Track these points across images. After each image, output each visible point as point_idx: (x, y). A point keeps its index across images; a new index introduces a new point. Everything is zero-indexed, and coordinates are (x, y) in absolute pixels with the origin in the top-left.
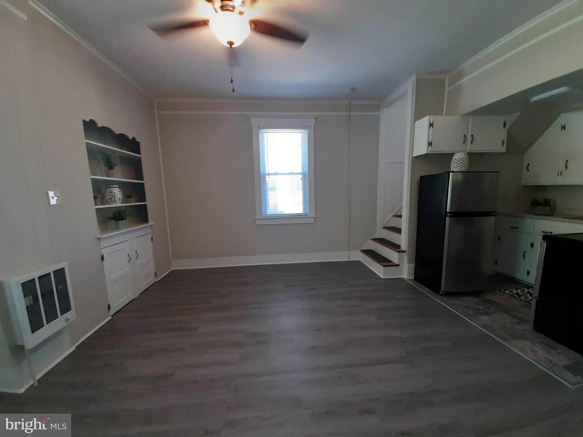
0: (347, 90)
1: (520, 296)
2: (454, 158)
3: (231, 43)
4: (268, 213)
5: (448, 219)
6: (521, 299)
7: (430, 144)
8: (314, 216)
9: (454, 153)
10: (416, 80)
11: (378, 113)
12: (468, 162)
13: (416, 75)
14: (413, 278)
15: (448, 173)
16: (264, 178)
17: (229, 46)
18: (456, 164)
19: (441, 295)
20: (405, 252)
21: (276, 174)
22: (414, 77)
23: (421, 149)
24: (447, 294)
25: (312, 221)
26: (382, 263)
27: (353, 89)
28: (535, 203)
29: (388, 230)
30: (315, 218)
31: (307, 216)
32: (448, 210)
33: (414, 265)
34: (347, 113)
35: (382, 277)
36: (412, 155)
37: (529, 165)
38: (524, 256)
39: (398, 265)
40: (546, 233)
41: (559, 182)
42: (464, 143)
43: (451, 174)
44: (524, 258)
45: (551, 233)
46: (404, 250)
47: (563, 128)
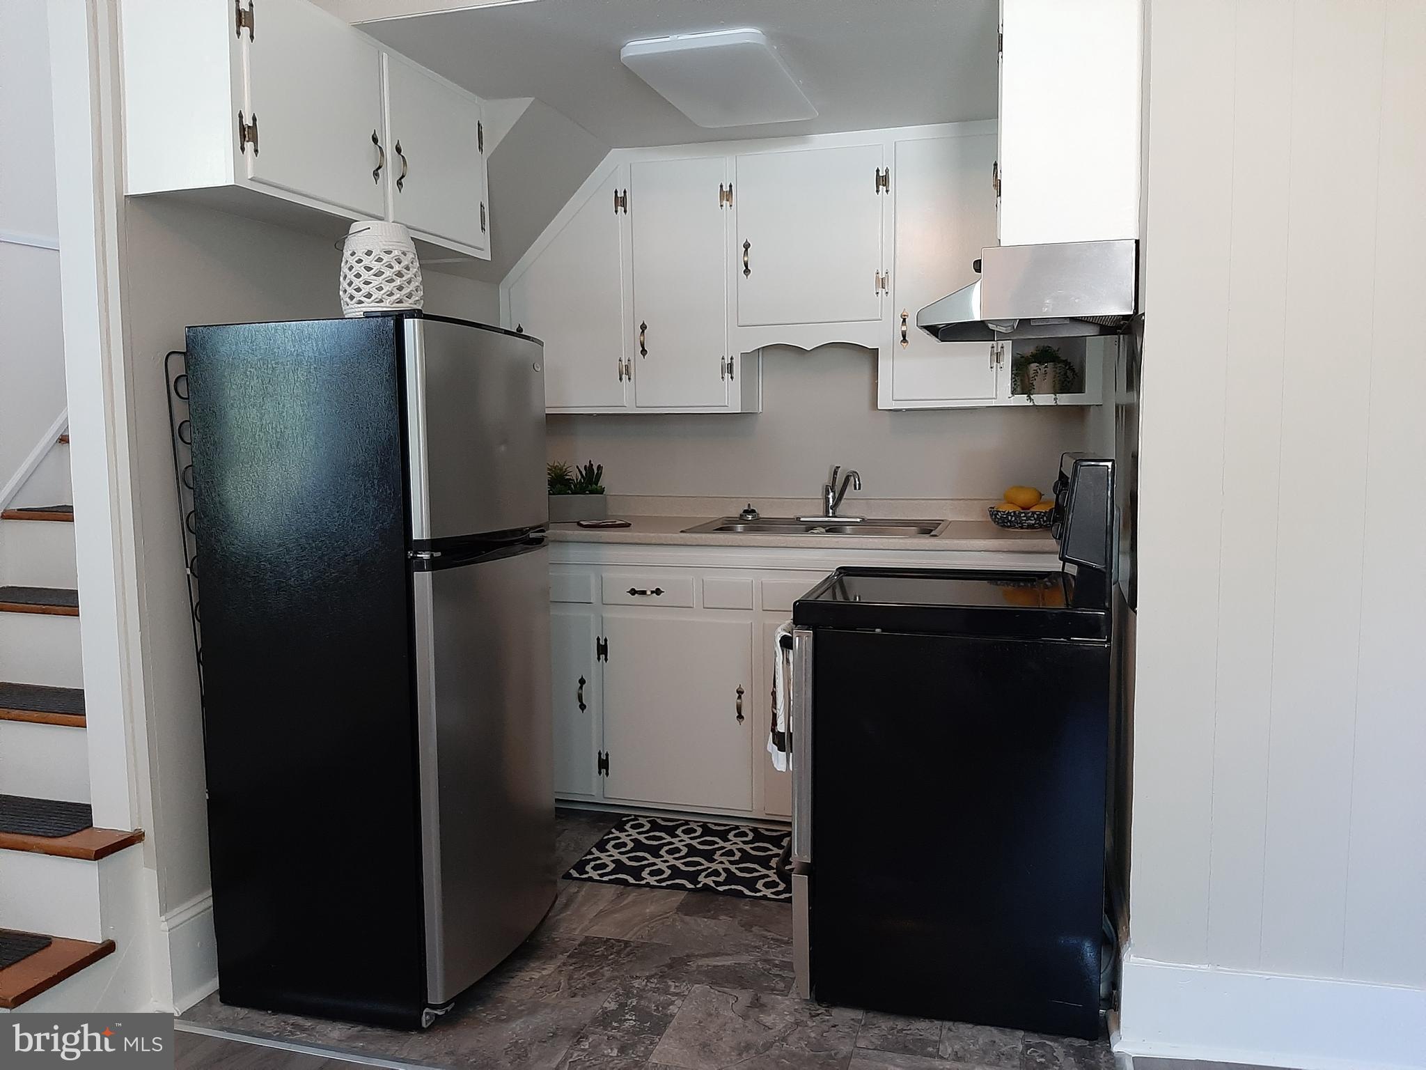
2: (356, 244)
5: (423, 582)
7: (247, 133)
9: (348, 221)
15: (387, 323)
18: (376, 281)
19: (428, 1031)
20: (133, 839)
28: (559, 483)
32: (420, 529)
33: (203, 901)
38: (580, 698)
39: (108, 948)
40: (644, 593)
41: (627, 400)
42: (376, 174)
43: (409, 324)
44: (583, 707)
45: (658, 592)
46: (127, 828)
47: (621, 201)
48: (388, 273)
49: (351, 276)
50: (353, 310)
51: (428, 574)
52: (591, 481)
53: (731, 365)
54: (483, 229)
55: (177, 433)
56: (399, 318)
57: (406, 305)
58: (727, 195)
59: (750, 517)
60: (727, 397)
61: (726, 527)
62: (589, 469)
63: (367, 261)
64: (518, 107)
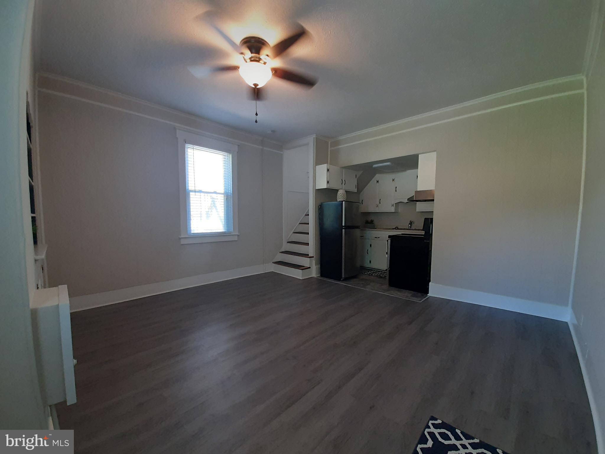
0: (269, 131)
1: (372, 274)
2: (339, 193)
3: (256, 85)
4: (192, 232)
6: (373, 276)
7: (328, 182)
8: (237, 234)
9: (338, 190)
10: (315, 139)
11: (282, 153)
12: (345, 195)
13: (316, 135)
14: (320, 275)
15: (341, 202)
16: (189, 195)
17: (254, 87)
18: (341, 197)
19: (342, 281)
20: (313, 257)
21: (200, 191)
22: (314, 136)
23: (322, 184)
24: (346, 279)
25: (236, 238)
26: (300, 268)
27: (273, 131)
28: (367, 222)
29: (290, 243)
30: (238, 235)
31: (230, 234)
32: (343, 225)
33: (319, 266)
34: (261, 147)
35: (301, 279)
36: (315, 188)
37: (362, 200)
38: (367, 252)
39: (310, 268)
40: (377, 238)
41: (377, 210)
42: (342, 184)
43: (343, 202)
44: (368, 254)
45: (379, 238)
46: (312, 256)
47: (378, 182)
48: (342, 196)
49: (339, 195)
50: (338, 200)
51: (344, 230)
52: (372, 222)
53: (393, 205)
54: (356, 188)
55: (319, 214)
56: (342, 201)
57: (343, 200)
58: (393, 180)
59: (396, 228)
60: (393, 210)
61: (393, 229)
62: (371, 220)
63: (340, 194)
64: (361, 172)
